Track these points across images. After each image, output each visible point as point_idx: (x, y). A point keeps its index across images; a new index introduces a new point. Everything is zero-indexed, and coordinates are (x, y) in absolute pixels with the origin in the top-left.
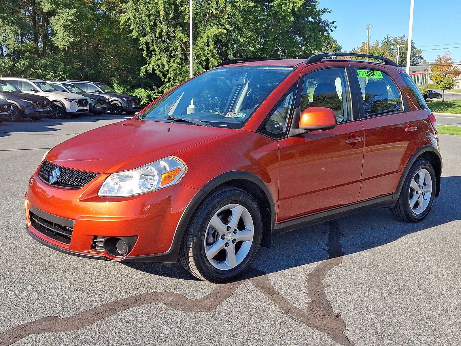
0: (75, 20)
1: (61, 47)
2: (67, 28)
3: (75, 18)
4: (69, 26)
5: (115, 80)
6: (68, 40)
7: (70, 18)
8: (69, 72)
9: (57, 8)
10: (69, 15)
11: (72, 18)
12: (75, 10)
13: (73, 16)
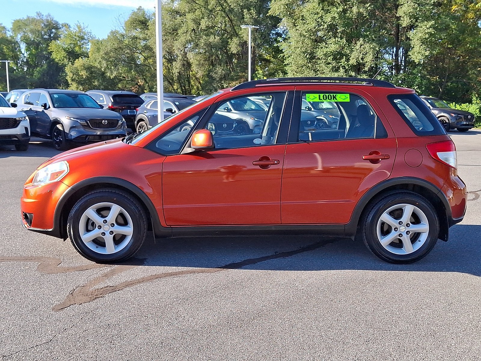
0: (433, 33)
1: (417, 61)
2: (424, 42)
3: (433, 30)
4: (427, 39)
5: (475, 94)
6: (424, 53)
7: (428, 30)
8: (425, 86)
9: (416, 21)
10: (427, 28)
11: (430, 30)
12: (434, 21)
13: (431, 29)
